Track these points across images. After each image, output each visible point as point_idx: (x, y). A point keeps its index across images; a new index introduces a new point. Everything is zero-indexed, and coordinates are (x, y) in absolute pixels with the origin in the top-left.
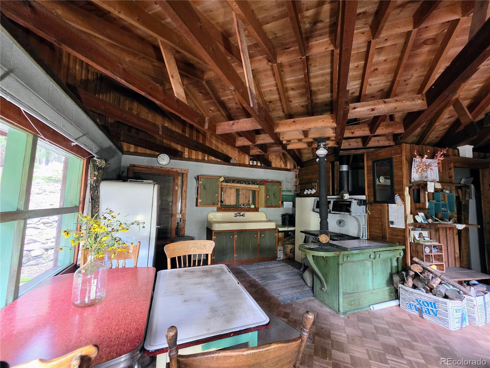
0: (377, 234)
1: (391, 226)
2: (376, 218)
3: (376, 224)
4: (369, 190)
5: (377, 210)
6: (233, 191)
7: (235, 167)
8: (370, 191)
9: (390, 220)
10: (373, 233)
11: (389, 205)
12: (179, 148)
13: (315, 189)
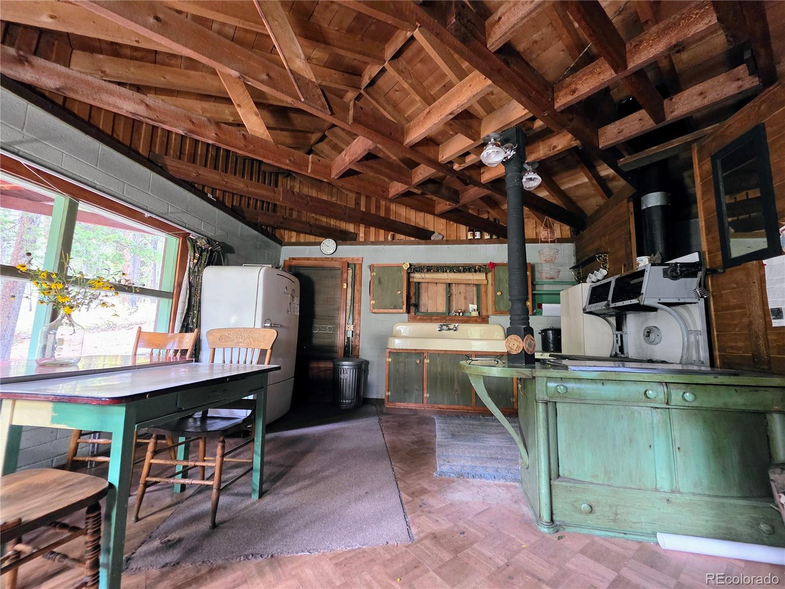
0: (741, 353)
1: (776, 323)
2: (734, 307)
3: (736, 325)
4: (710, 236)
5: (734, 285)
6: (441, 290)
7: (439, 246)
8: (713, 238)
9: (771, 306)
10: (730, 350)
11: (765, 262)
12: (351, 228)
13: (605, 268)
